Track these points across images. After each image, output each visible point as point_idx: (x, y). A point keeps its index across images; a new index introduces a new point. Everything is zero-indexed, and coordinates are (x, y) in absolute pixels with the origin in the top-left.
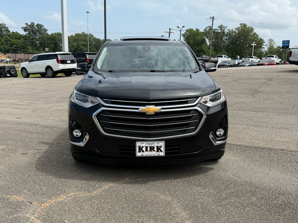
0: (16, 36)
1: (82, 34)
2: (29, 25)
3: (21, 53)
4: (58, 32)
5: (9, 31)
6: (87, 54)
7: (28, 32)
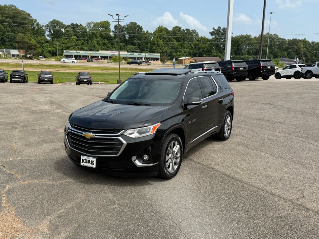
0: (204, 40)
1: (267, 35)
2: (216, 29)
3: (206, 56)
4: (242, 35)
5: (198, 36)
6: (233, 62)
7: (214, 36)
